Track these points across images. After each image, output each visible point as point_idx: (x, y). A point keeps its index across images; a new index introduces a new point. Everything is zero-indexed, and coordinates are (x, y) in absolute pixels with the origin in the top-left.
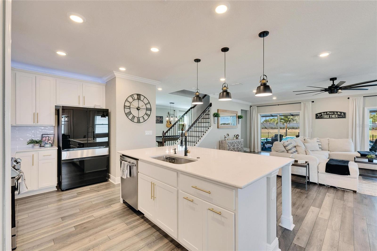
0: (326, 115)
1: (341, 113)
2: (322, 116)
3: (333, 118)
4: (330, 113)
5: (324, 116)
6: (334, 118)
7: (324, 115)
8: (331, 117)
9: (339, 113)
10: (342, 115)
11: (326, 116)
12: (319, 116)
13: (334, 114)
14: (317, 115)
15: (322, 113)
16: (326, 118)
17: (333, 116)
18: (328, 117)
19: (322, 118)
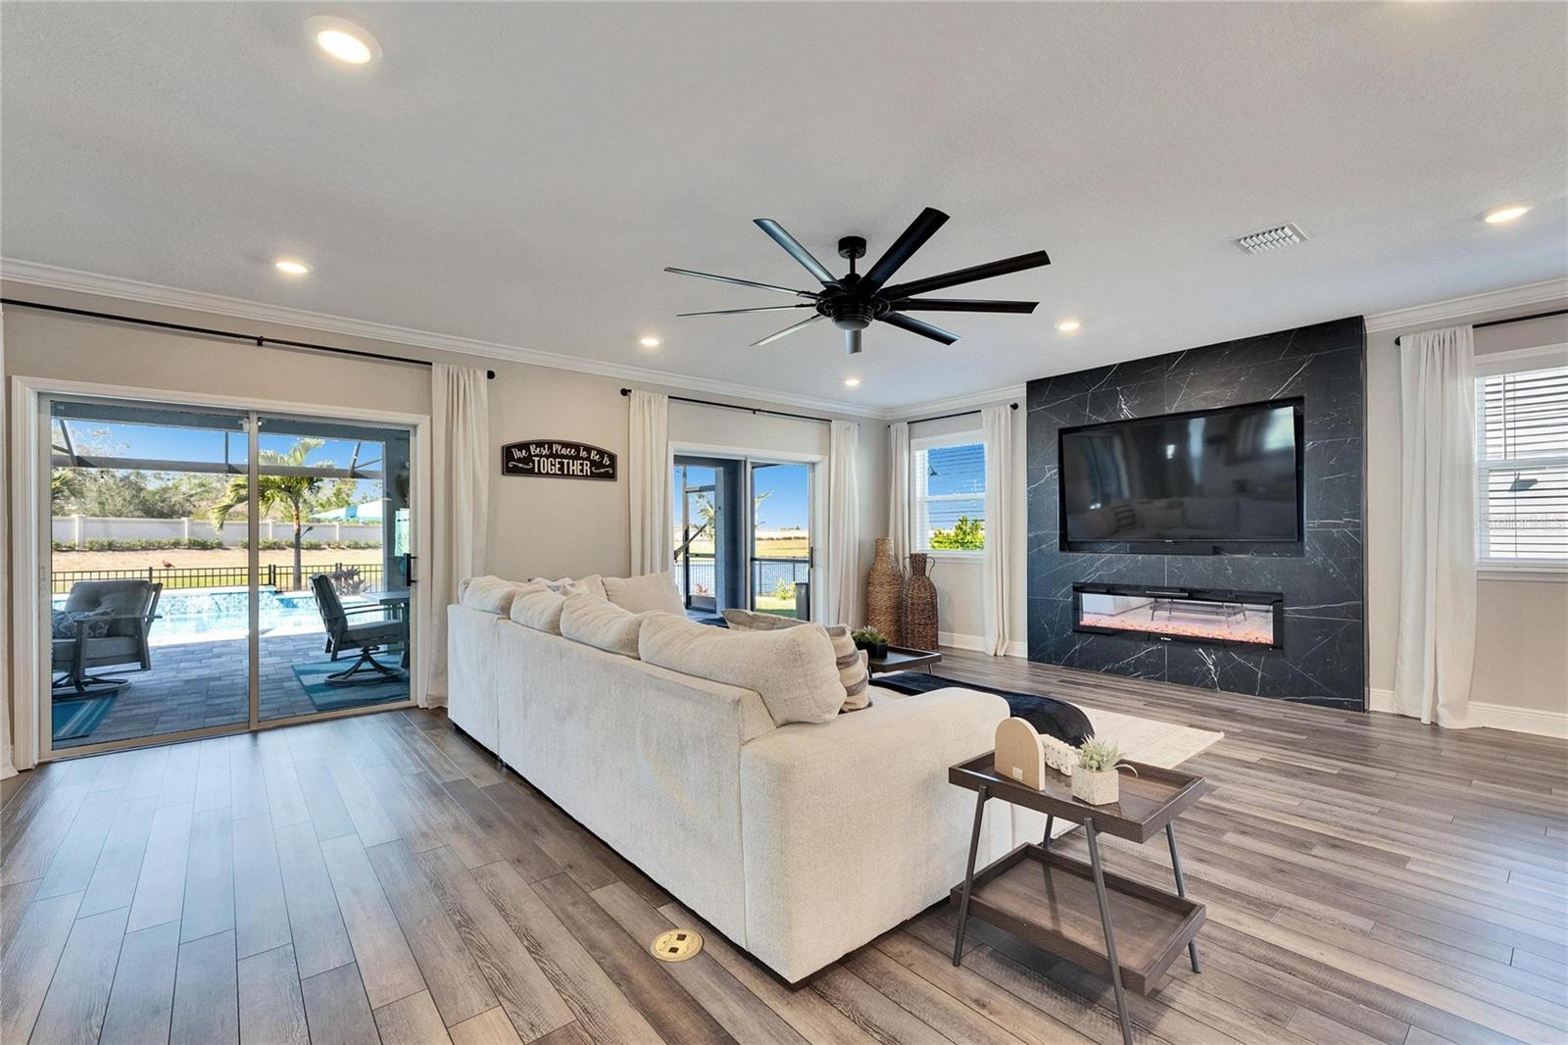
0: (547, 457)
1: (601, 453)
2: (529, 459)
3: (573, 475)
4: (564, 451)
5: (539, 461)
6: (578, 476)
7: (541, 456)
8: (566, 472)
9: (594, 456)
10: (603, 466)
11: (546, 465)
12: (519, 460)
13: (577, 457)
14: (507, 452)
15: (532, 444)
16: (548, 473)
17: (575, 468)
18: (557, 472)
19: (530, 472)
